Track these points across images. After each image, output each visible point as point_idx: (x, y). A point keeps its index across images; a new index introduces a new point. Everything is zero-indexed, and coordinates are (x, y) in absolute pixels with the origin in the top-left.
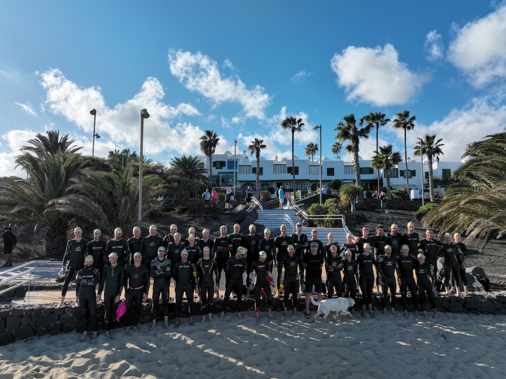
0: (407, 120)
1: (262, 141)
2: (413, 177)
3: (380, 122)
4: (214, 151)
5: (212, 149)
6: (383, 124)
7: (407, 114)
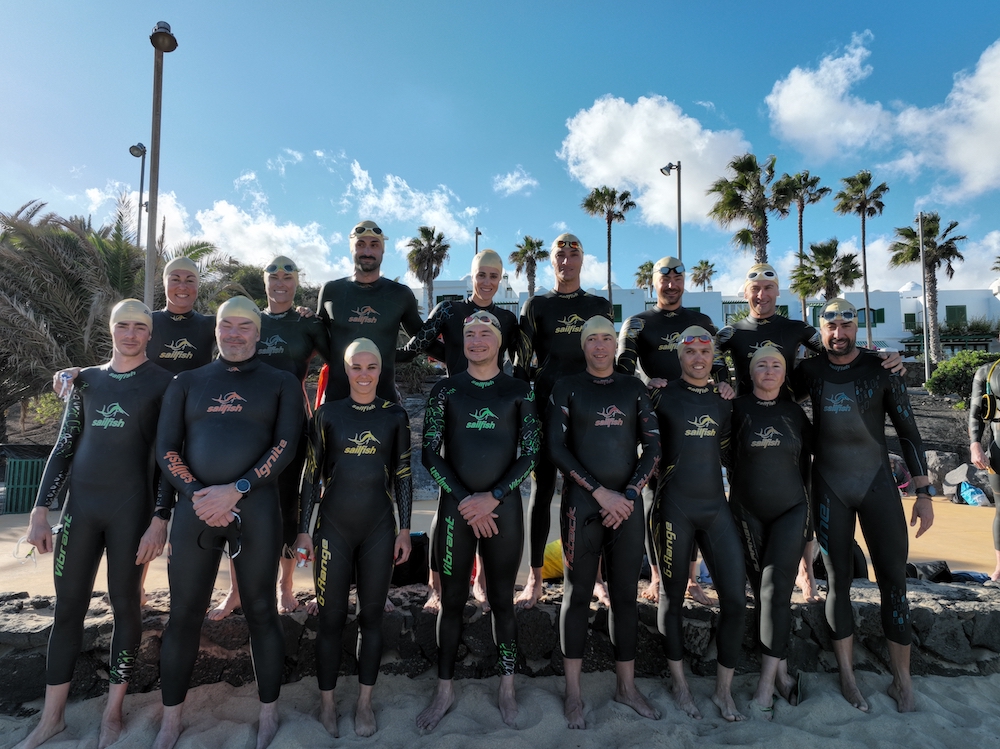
0: (868, 192)
1: (540, 244)
2: (878, 324)
3: (806, 197)
4: (437, 272)
5: (434, 266)
6: (814, 201)
7: (866, 180)
